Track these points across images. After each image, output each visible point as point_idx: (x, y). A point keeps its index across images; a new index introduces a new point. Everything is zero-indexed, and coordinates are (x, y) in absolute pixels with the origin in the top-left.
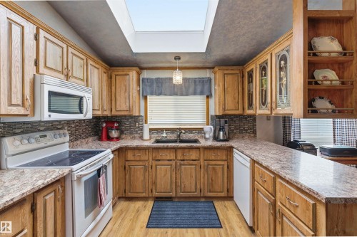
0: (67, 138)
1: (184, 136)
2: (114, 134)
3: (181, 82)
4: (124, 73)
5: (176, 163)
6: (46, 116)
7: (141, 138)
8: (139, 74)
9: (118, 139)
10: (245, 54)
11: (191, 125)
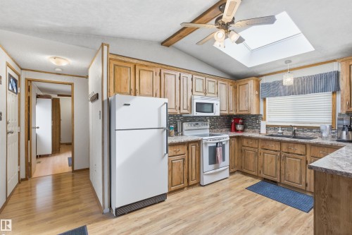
0: (208, 127)
2: (239, 127)
3: (292, 83)
4: (245, 83)
5: (281, 154)
6: (195, 113)
7: (259, 132)
8: (258, 81)
9: (242, 131)
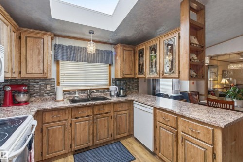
1: (93, 95)
2: (22, 97)
3: (94, 52)
4: (39, 36)
5: (93, 117)
7: (54, 99)
8: (52, 40)
9: (27, 102)
10: (137, 38)
11: (97, 86)
